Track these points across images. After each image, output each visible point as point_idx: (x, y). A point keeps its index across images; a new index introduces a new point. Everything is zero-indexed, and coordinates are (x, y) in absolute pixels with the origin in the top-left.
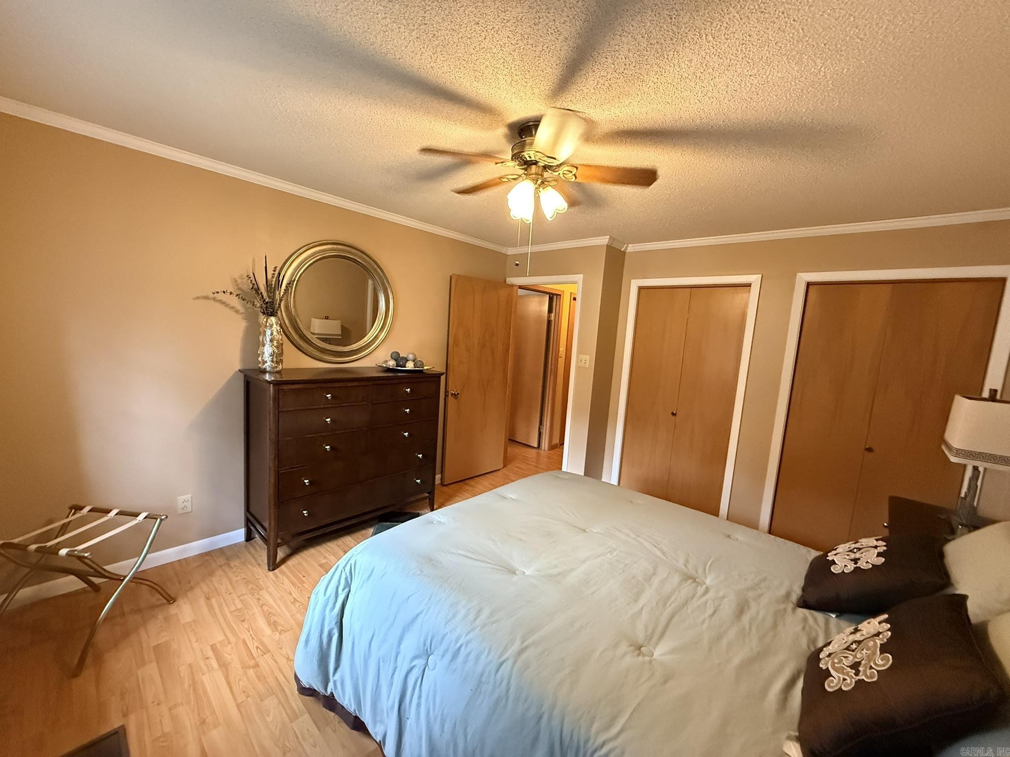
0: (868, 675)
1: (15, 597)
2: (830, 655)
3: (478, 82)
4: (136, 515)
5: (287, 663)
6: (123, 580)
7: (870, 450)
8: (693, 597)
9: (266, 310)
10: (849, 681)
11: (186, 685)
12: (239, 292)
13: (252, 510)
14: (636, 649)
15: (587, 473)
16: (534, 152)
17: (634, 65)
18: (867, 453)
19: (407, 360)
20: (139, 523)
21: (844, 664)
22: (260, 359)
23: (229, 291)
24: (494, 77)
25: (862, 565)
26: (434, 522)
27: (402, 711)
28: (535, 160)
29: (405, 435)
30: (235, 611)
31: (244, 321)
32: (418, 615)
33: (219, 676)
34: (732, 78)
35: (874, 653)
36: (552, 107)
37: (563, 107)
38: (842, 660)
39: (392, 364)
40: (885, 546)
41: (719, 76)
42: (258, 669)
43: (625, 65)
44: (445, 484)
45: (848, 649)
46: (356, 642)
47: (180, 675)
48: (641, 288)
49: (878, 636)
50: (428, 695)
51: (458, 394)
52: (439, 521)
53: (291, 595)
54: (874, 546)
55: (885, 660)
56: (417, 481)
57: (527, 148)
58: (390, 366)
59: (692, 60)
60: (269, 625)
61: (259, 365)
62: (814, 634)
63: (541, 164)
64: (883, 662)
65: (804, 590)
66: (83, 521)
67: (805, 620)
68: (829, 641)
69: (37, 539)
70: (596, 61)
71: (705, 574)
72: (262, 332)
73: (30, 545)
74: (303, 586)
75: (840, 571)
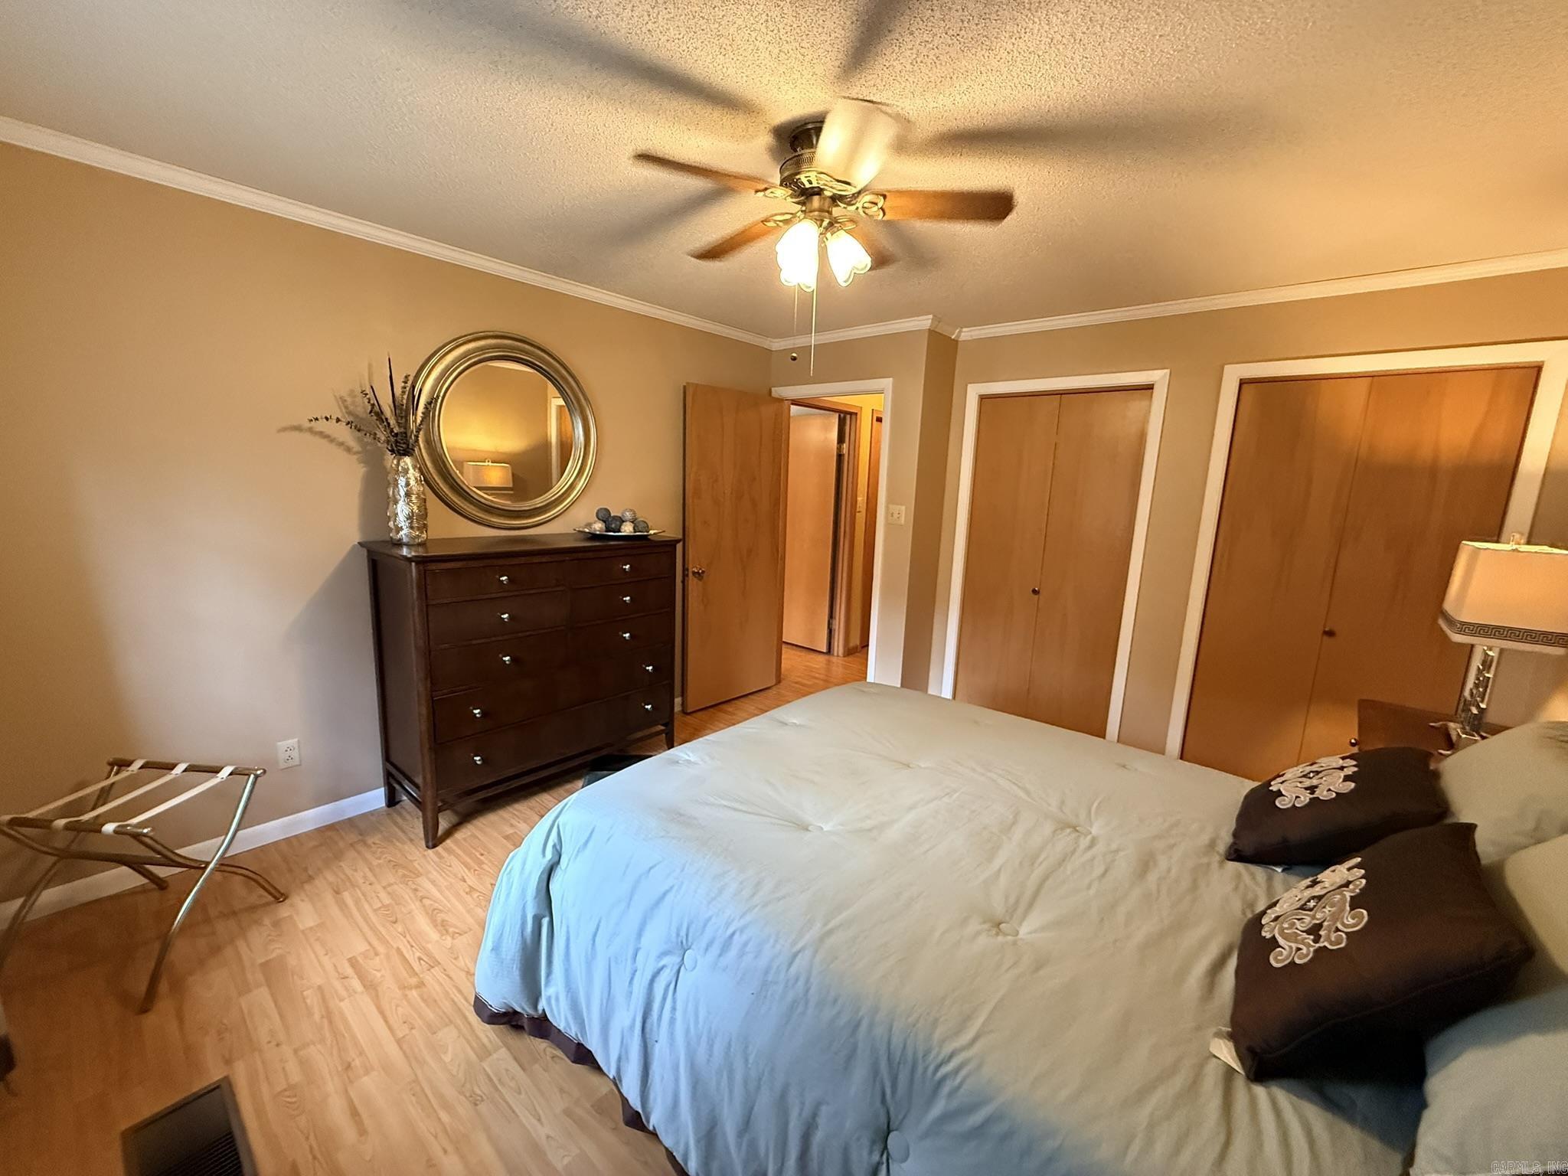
0: (1331, 941)
1: (37, 903)
2: (1277, 918)
3: (725, 55)
4: (216, 771)
5: (468, 979)
6: (205, 868)
7: (1330, 634)
8: (1073, 852)
9: (396, 446)
10: (1304, 951)
11: (317, 1017)
12: (350, 419)
13: (393, 759)
14: (992, 927)
15: (906, 683)
16: (815, 173)
17: (977, 22)
18: (1325, 638)
19: (622, 521)
20: (221, 782)
21: (1297, 929)
22: (391, 524)
23: (334, 417)
24: (752, 47)
25: (1322, 794)
26: (680, 762)
27: (647, 1030)
28: (818, 187)
29: (625, 637)
30: (380, 908)
31: (362, 465)
32: (665, 894)
33: (366, 1002)
34: (1131, 40)
35: (1342, 910)
36: (845, 97)
37: (861, 97)
38: (1294, 923)
39: (598, 527)
40: (1354, 766)
41: (1110, 39)
42: (425, 990)
43: (962, 21)
44: (689, 711)
45: (1303, 908)
46: (572, 939)
47: (306, 1003)
48: (983, 398)
49: (1348, 887)
50: (687, 1006)
51: (703, 572)
52: (688, 760)
53: (465, 882)
54: (1339, 766)
55: (1357, 917)
56: (646, 707)
57: (804, 167)
58: (596, 530)
59: (1068, 11)
60: (436, 926)
61: (391, 535)
62: (1250, 896)
63: (828, 193)
64: (1355, 921)
65: (1235, 835)
66: (133, 783)
67: (1239, 876)
68: (1275, 900)
69: (64, 812)
70: (915, 15)
71: (1090, 820)
72: (391, 482)
73: (55, 820)
74: (482, 868)
75: (1290, 805)
